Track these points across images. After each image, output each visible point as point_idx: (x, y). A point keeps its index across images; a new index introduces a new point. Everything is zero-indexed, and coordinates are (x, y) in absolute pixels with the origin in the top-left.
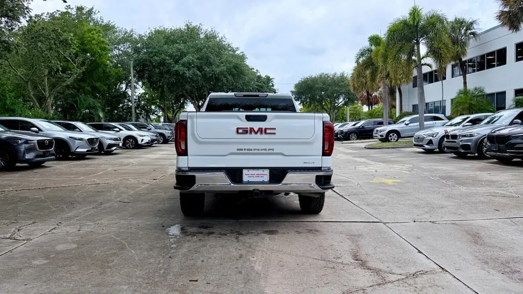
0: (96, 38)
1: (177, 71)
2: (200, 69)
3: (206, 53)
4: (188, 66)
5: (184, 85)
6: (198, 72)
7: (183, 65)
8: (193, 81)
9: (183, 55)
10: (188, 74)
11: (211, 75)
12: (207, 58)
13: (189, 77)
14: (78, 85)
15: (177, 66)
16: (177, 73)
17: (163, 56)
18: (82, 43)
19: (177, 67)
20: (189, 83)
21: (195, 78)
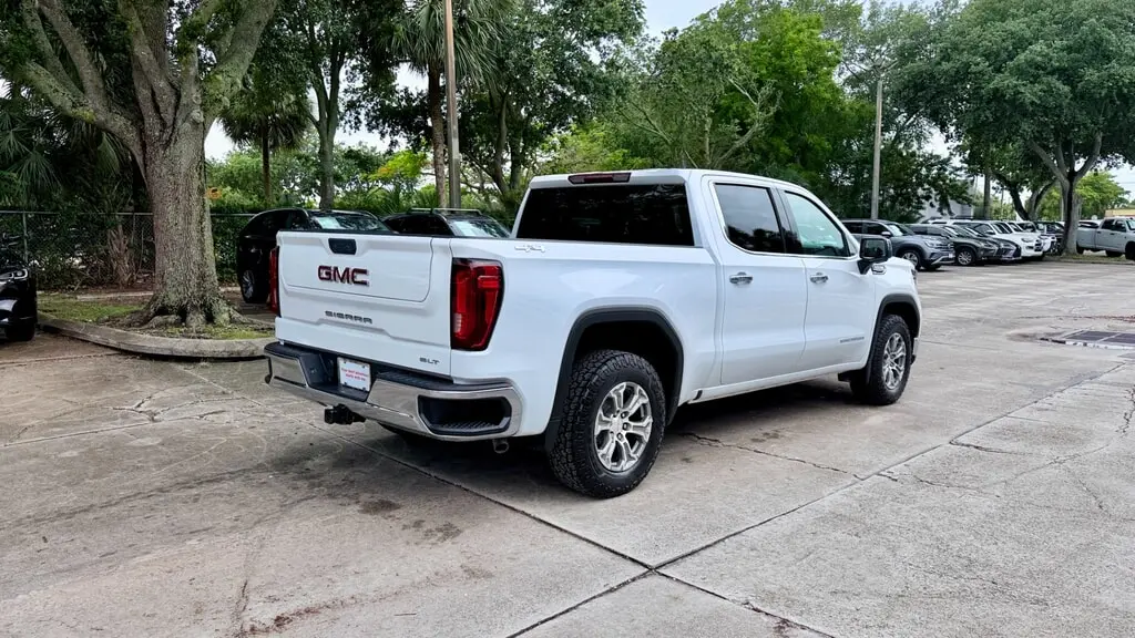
0: (806, 40)
1: (996, 90)
2: (1067, 75)
3: (1093, 31)
4: (1034, 72)
5: (1017, 124)
6: (1059, 85)
7: (1019, 72)
8: (1046, 110)
9: (1021, 44)
10: (1030, 93)
11: (1104, 92)
12: (1098, 44)
13: (1032, 103)
14: (768, 144)
15: (998, 77)
16: (997, 95)
17: (965, 57)
18: (778, 56)
19: (998, 81)
20: (1033, 114)
21: (1051, 102)
